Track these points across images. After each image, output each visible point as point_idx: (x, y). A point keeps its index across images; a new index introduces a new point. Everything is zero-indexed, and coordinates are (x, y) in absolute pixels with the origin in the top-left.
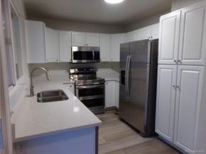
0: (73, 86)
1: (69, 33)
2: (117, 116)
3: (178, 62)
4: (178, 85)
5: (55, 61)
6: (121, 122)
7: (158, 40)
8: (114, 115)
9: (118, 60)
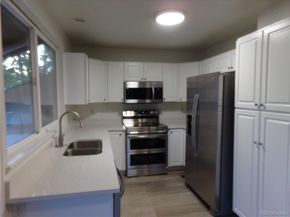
0: (124, 134)
1: (121, 64)
2: (184, 180)
3: (260, 107)
4: (261, 142)
5: (101, 101)
6: (187, 190)
7: (234, 72)
8: (180, 178)
9: (185, 99)
